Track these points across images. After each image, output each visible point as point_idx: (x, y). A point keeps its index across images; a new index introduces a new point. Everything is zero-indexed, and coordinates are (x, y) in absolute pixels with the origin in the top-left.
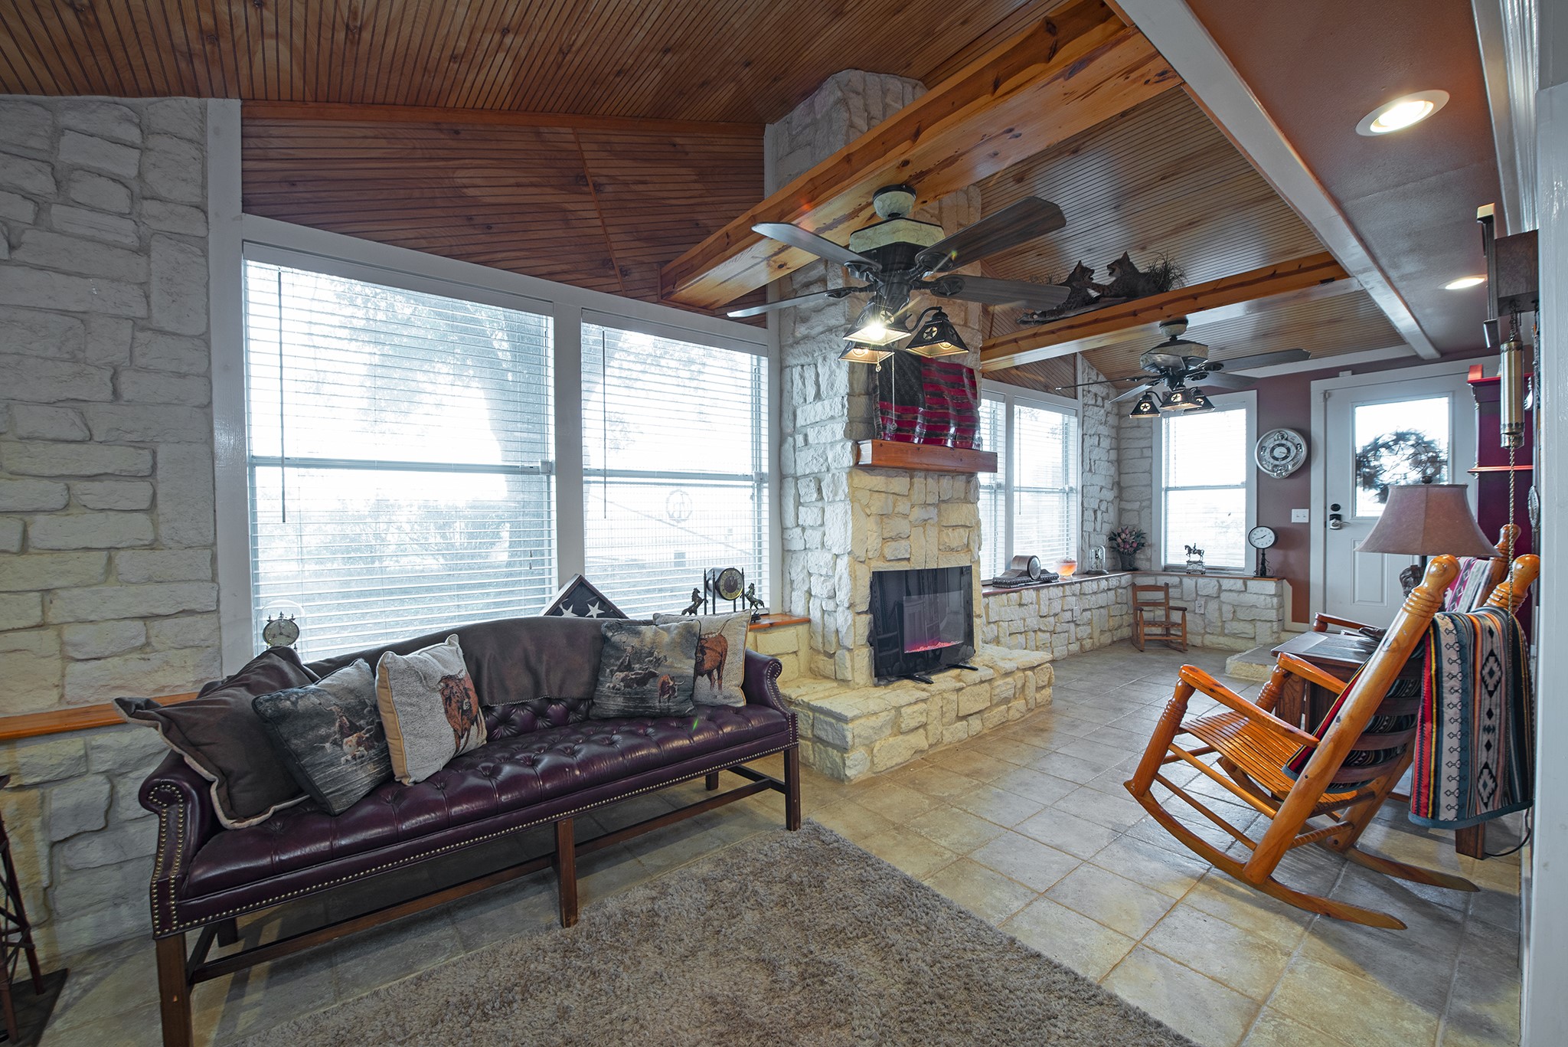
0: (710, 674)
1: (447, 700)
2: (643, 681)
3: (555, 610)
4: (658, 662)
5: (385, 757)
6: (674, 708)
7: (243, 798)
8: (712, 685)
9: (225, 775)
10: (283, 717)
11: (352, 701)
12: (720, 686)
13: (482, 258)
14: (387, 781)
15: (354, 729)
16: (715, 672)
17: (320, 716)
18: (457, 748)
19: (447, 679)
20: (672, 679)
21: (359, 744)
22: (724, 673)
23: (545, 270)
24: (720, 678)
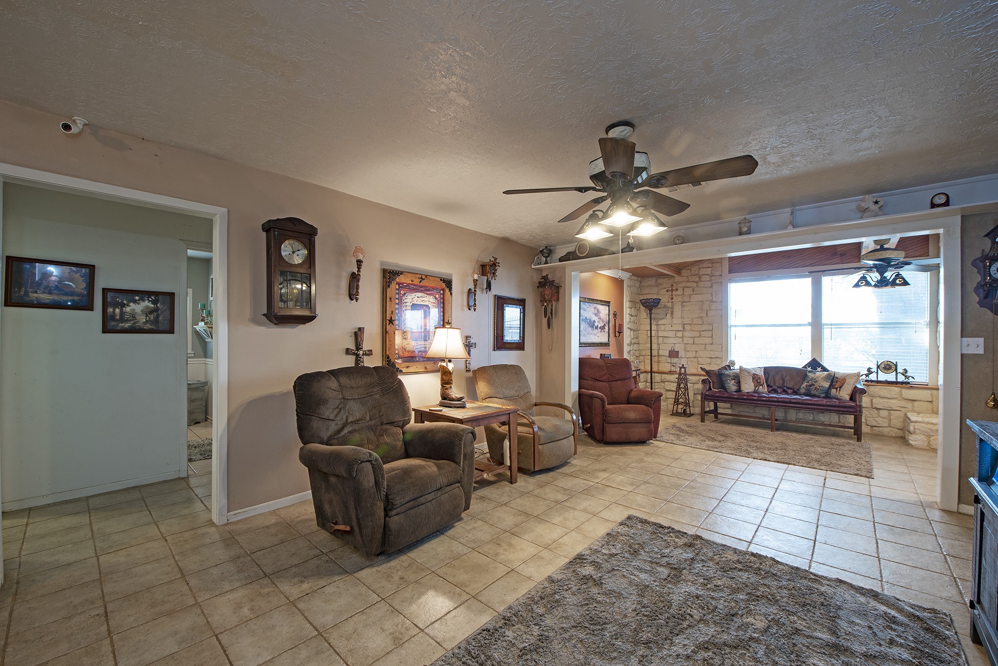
0: (837, 389)
1: (753, 378)
2: (810, 386)
3: (805, 367)
4: (816, 381)
5: (739, 386)
6: (817, 394)
7: (716, 386)
8: (837, 392)
9: (713, 382)
10: (722, 374)
11: (735, 375)
12: (839, 393)
13: (787, 267)
14: (739, 390)
15: (734, 379)
16: (839, 389)
17: (728, 375)
18: (755, 390)
19: (754, 374)
20: (819, 386)
21: (735, 382)
22: (842, 389)
23: (808, 264)
24: (840, 390)
